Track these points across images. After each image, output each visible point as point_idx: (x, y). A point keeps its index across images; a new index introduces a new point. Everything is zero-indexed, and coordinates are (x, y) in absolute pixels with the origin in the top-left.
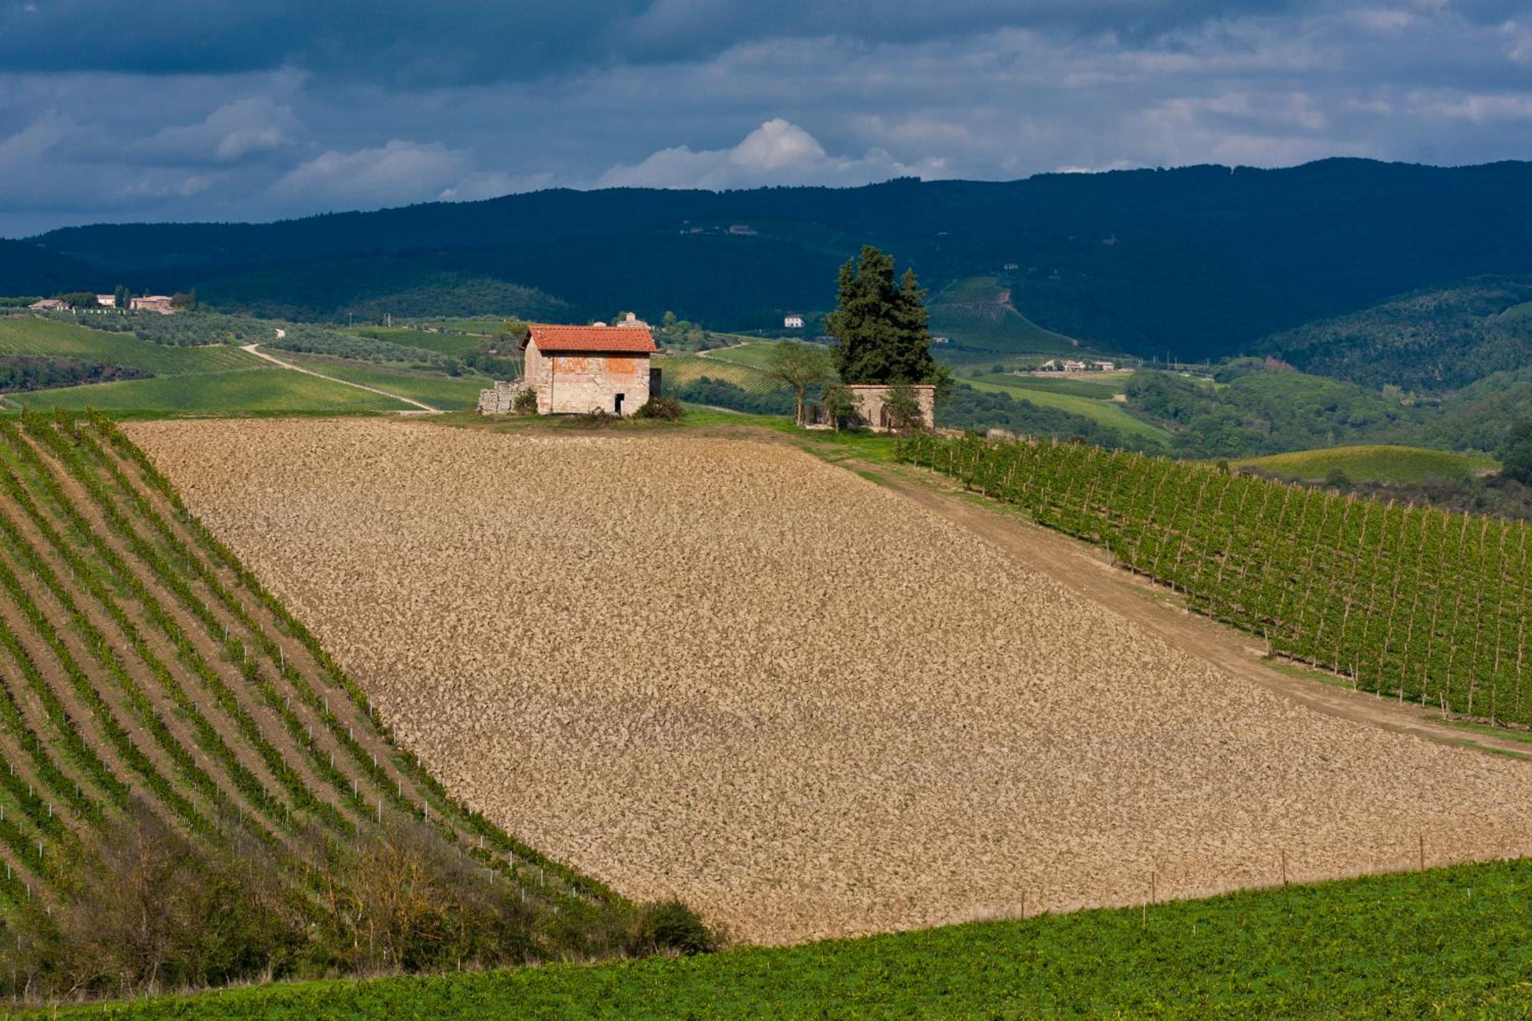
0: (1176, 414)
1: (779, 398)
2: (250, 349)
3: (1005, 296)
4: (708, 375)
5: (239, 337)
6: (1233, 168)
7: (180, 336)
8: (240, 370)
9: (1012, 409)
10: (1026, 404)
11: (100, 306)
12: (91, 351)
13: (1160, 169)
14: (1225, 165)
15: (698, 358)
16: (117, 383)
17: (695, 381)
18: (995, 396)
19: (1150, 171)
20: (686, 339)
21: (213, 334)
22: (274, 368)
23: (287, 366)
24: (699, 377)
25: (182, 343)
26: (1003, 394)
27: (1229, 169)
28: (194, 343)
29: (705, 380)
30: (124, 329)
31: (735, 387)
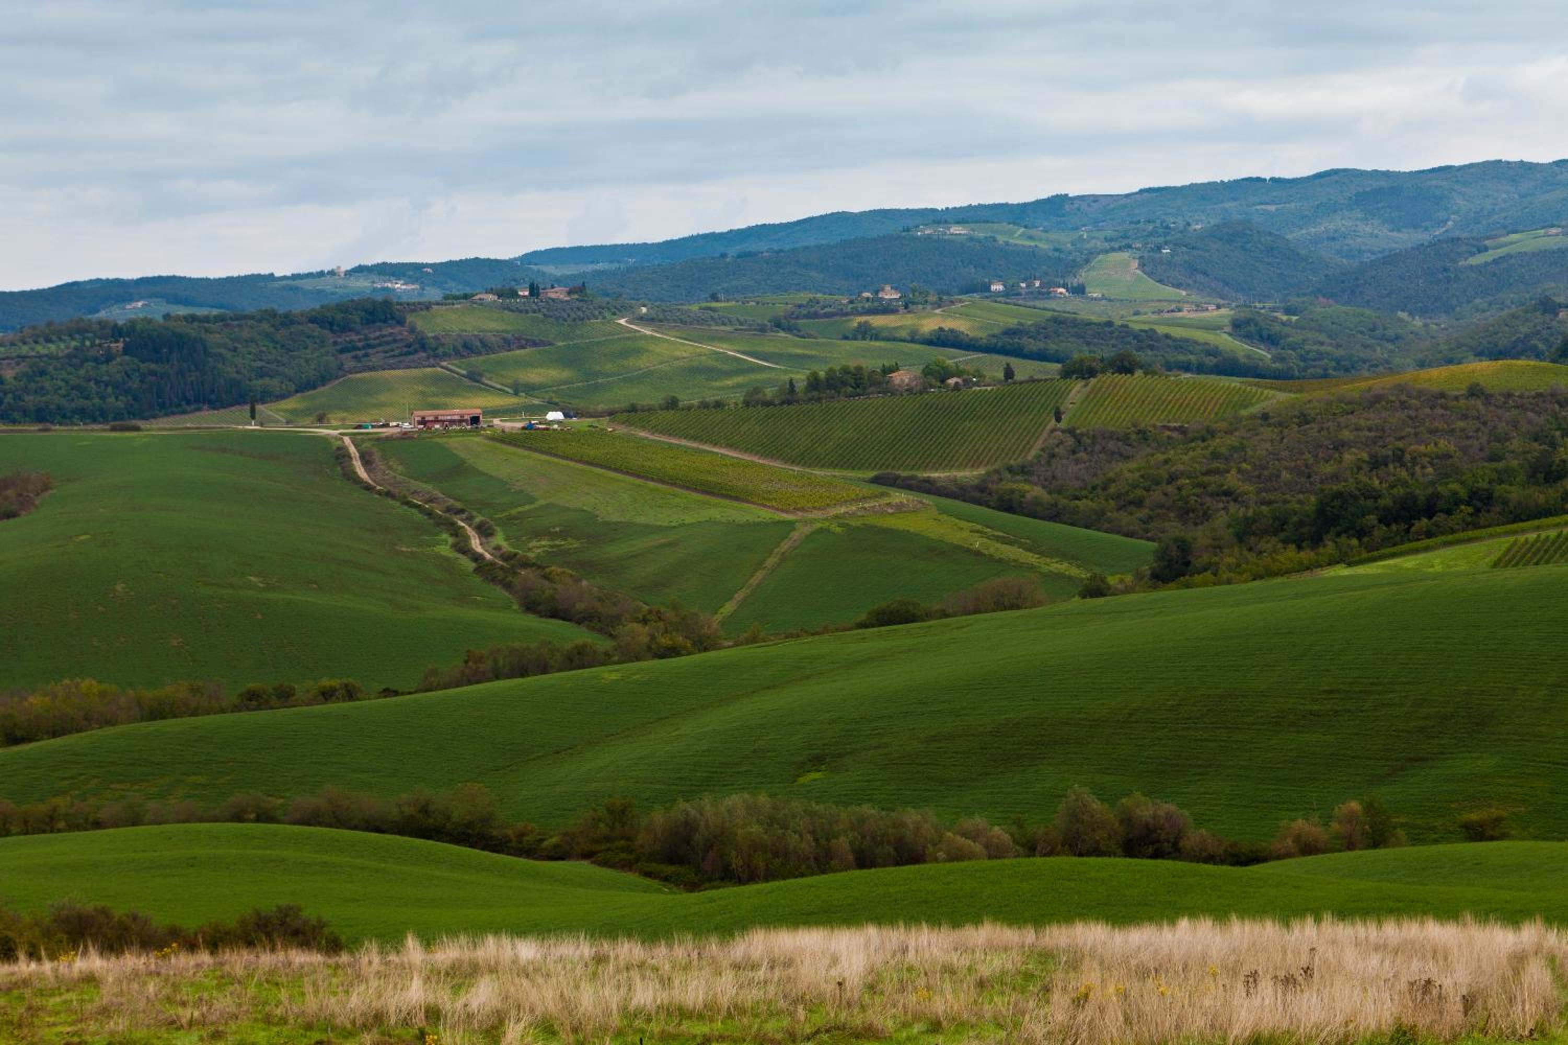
0: (1268, 339)
1: (994, 341)
2: (622, 322)
3: (1135, 264)
4: (943, 325)
5: (614, 314)
6: (1268, 178)
7: (573, 315)
8: (616, 337)
9: (1158, 340)
10: (1167, 336)
11: (519, 296)
12: (509, 328)
13: (1222, 181)
14: (1263, 177)
15: (936, 314)
16: (528, 350)
17: (934, 330)
18: (1146, 331)
19: (1215, 183)
20: (926, 302)
21: (597, 313)
22: (637, 334)
23: (648, 333)
24: (937, 327)
25: (574, 320)
26: (1151, 330)
27: (1265, 180)
28: (582, 319)
29: (941, 329)
30: (534, 312)
31: (963, 333)
